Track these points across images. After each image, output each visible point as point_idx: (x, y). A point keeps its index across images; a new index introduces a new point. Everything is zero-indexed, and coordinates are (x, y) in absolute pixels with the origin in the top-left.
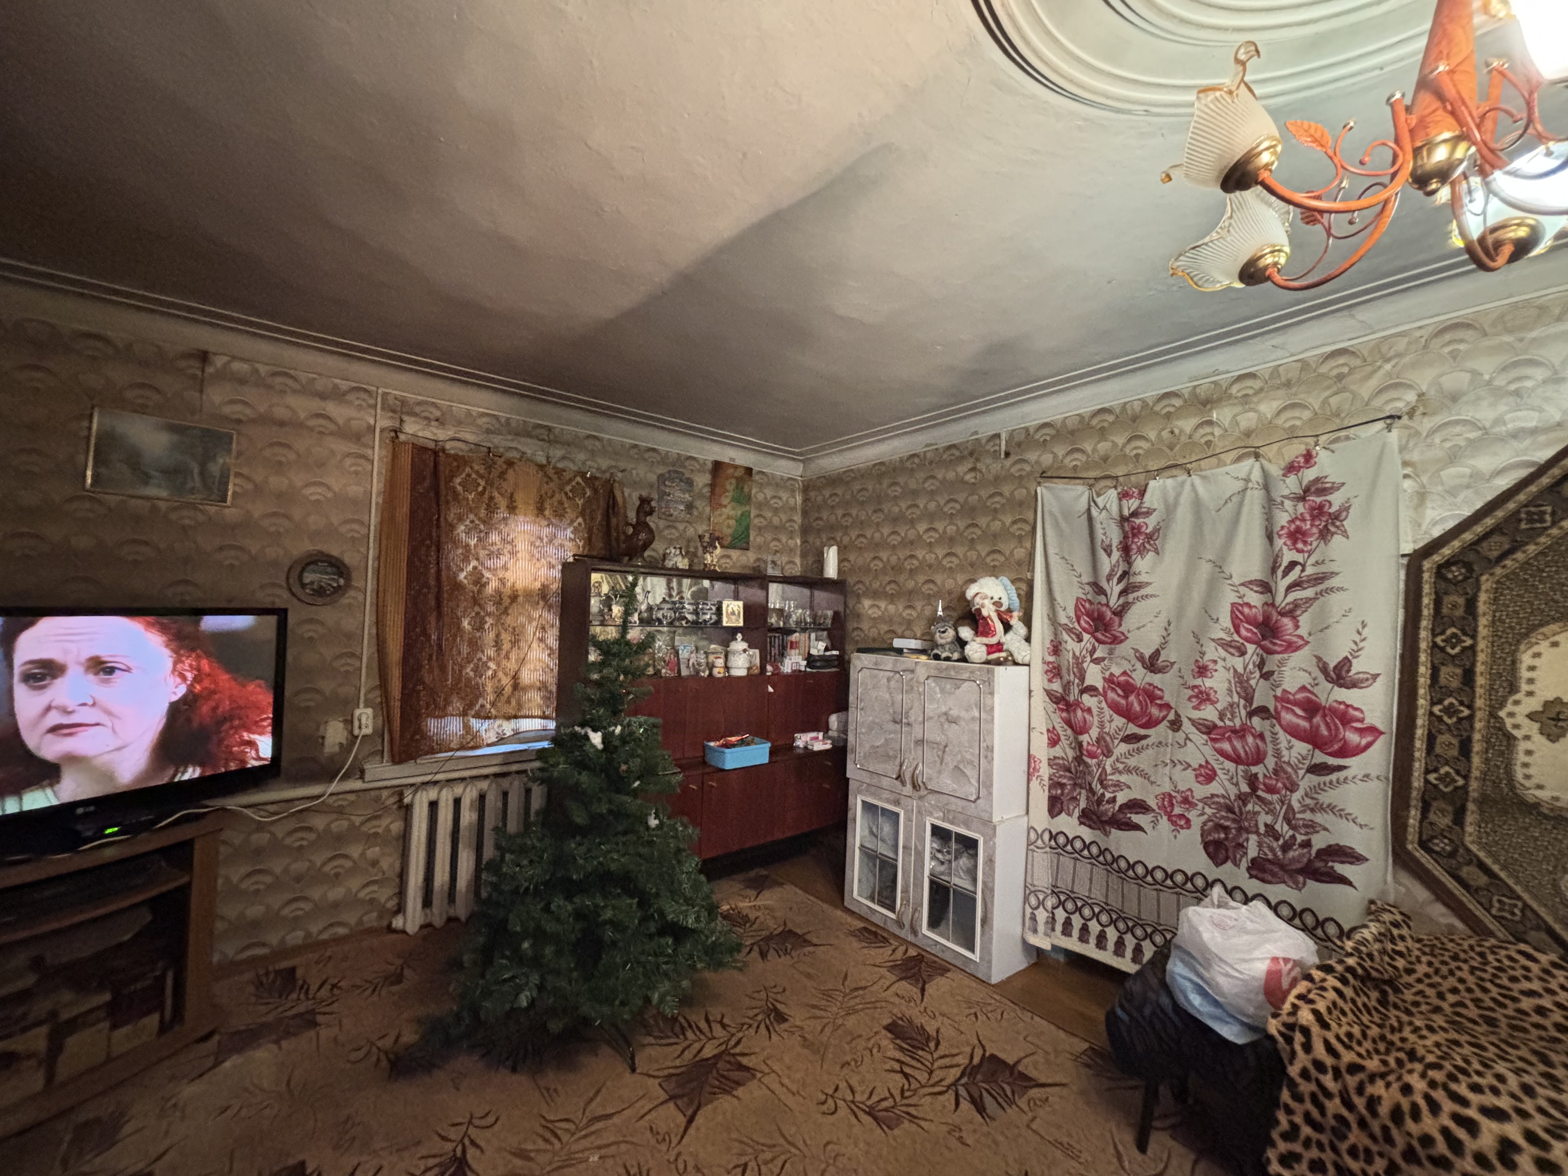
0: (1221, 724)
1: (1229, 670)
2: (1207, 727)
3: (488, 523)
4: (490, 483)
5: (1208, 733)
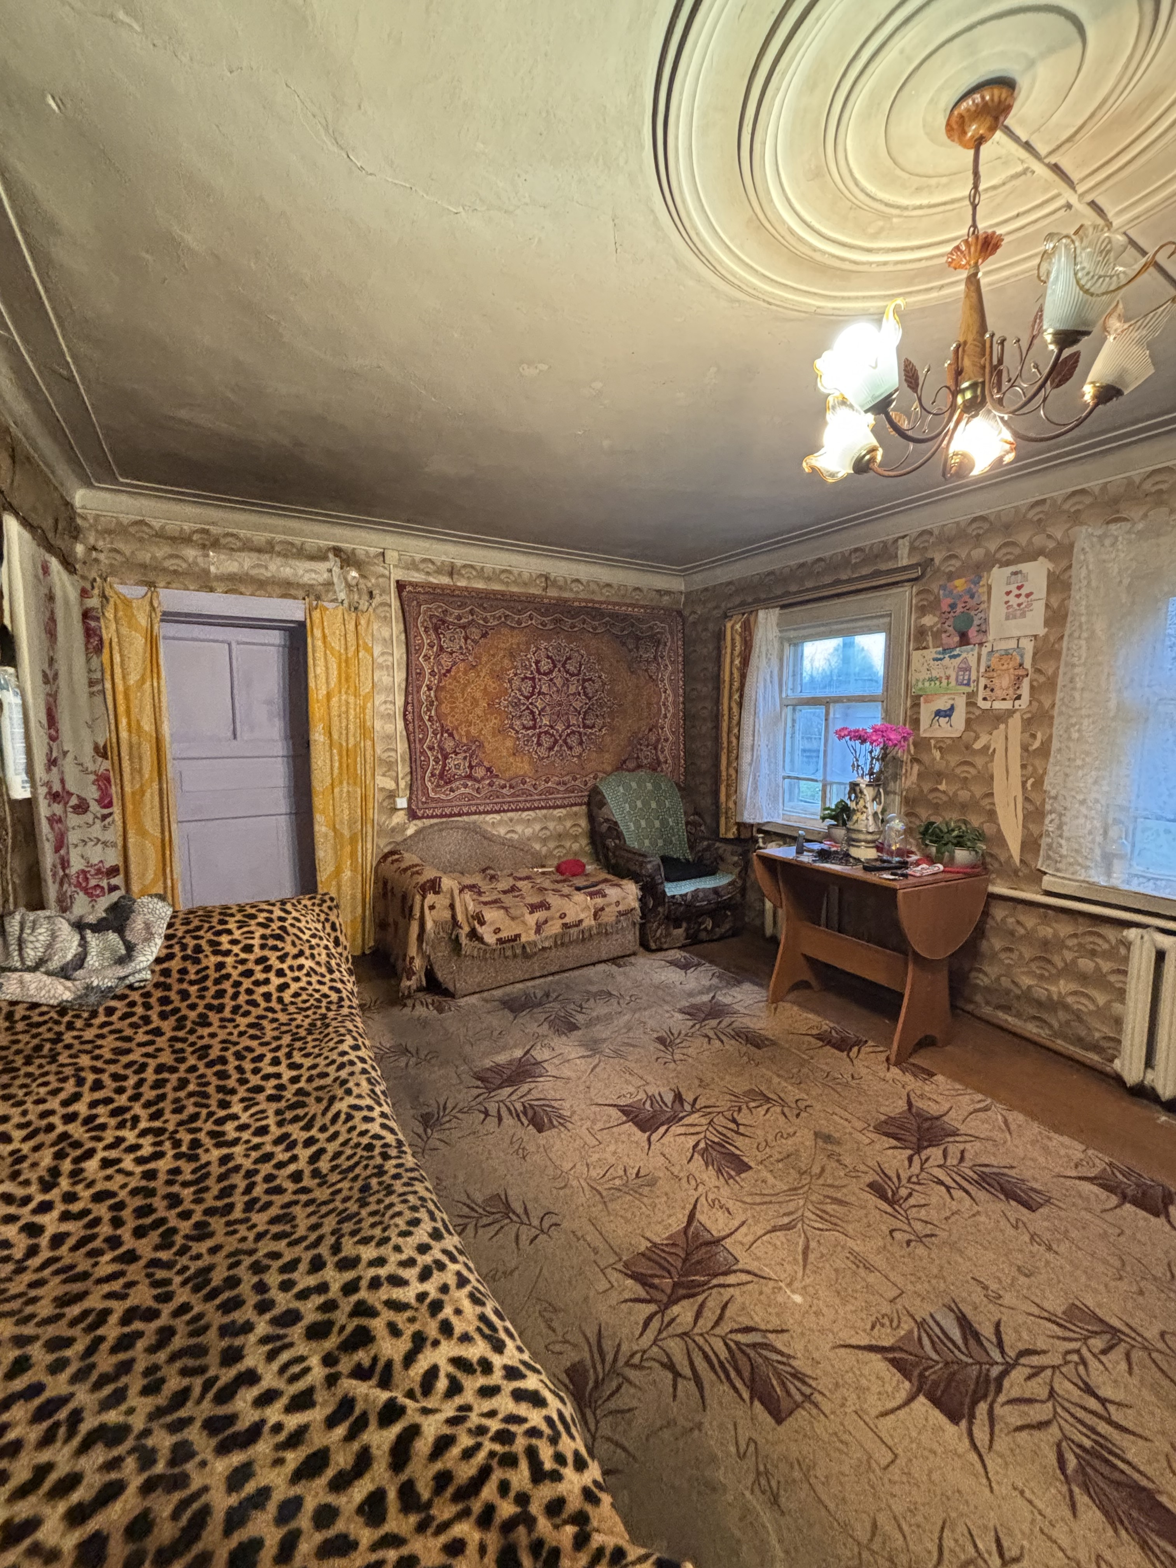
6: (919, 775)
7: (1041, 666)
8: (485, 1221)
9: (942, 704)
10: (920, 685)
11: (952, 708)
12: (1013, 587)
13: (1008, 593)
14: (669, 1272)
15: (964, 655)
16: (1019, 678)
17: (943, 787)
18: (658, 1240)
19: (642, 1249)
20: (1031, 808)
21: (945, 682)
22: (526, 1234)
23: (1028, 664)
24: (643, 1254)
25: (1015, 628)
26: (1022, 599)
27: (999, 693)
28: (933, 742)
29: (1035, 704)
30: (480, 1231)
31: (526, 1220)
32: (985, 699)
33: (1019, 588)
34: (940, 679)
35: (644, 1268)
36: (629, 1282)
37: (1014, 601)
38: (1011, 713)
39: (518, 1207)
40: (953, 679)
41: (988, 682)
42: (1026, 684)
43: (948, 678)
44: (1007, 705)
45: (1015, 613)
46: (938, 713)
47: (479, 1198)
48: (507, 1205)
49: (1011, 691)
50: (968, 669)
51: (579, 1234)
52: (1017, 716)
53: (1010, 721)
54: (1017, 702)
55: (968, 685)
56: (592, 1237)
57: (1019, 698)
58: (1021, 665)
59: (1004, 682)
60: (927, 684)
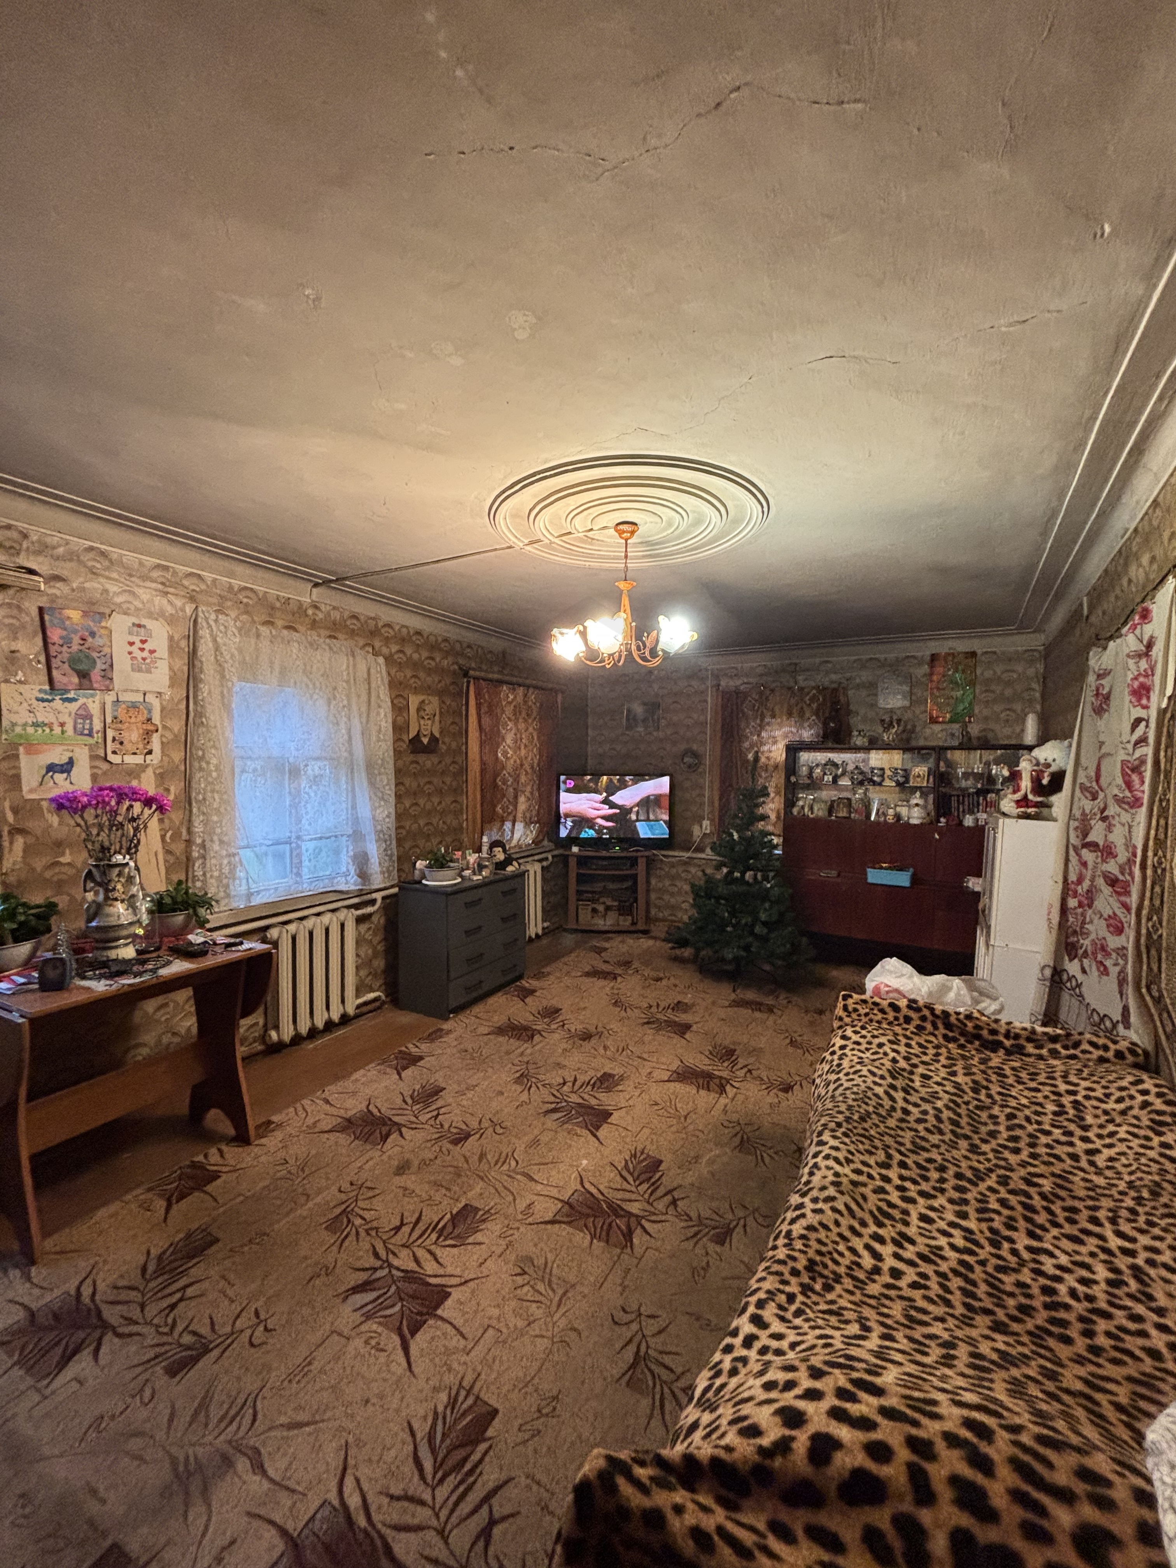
0: (1121, 877)
1: (1124, 825)
2: (1112, 880)
3: (762, 727)
4: (761, 704)
5: (1113, 886)
6: (27, 850)
7: (169, 724)
8: (665, 1375)
9: (58, 756)
10: (18, 730)
11: (71, 762)
12: (136, 640)
13: (131, 644)
14: (610, 1225)
15: (82, 701)
16: (148, 734)
17: (66, 859)
18: (588, 1237)
19: (602, 1244)
20: (172, 859)
21: (57, 730)
22: (651, 1327)
23: (156, 719)
24: (607, 1242)
25: (141, 681)
26: (145, 654)
27: (128, 746)
28: (45, 804)
29: (166, 759)
30: (679, 1370)
31: (640, 1335)
32: (114, 752)
33: (143, 642)
34: (50, 726)
35: (617, 1236)
36: (635, 1241)
37: (139, 655)
38: (143, 767)
39: (629, 1354)
40: (69, 728)
41: (116, 734)
42: (156, 739)
43: (62, 725)
44: (139, 759)
45: (143, 666)
46: (51, 768)
47: (645, 1403)
48: (633, 1366)
49: (141, 746)
50: (89, 717)
51: (619, 1289)
52: (150, 772)
53: (143, 775)
54: (149, 757)
55: (90, 735)
56: (616, 1277)
57: (150, 752)
58: (149, 720)
59: (133, 736)
60: (30, 730)
